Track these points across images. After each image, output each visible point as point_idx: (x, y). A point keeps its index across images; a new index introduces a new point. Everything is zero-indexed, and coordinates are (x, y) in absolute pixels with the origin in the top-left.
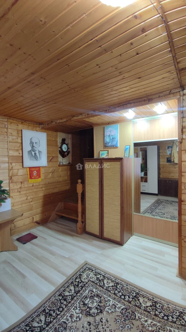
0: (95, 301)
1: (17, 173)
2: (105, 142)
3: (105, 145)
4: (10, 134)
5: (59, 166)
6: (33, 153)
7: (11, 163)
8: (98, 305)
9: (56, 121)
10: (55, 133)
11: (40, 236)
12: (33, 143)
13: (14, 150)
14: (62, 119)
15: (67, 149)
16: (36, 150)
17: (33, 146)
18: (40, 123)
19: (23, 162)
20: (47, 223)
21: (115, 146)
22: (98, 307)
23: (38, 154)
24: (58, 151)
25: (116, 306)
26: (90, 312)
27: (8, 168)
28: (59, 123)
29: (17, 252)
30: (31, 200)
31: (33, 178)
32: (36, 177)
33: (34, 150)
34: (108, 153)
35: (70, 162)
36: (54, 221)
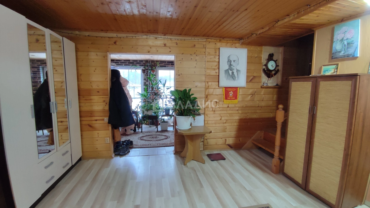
1: (213, 92)
2: (333, 51)
3: (333, 55)
4: (208, 54)
5: (261, 88)
6: (230, 72)
7: (207, 82)
9: (256, 33)
10: (259, 48)
11: (228, 159)
12: (231, 61)
13: (211, 69)
14: (263, 28)
15: (275, 67)
16: (234, 69)
17: (231, 65)
18: (239, 39)
19: (219, 82)
20: (241, 149)
21: (351, 57)
23: (235, 73)
24: (262, 70)
27: (204, 87)
28: (259, 34)
29: (203, 164)
30: (225, 121)
31: (228, 98)
32: (232, 98)
33: (231, 69)
34: (337, 69)
35: (279, 83)
36: (249, 149)
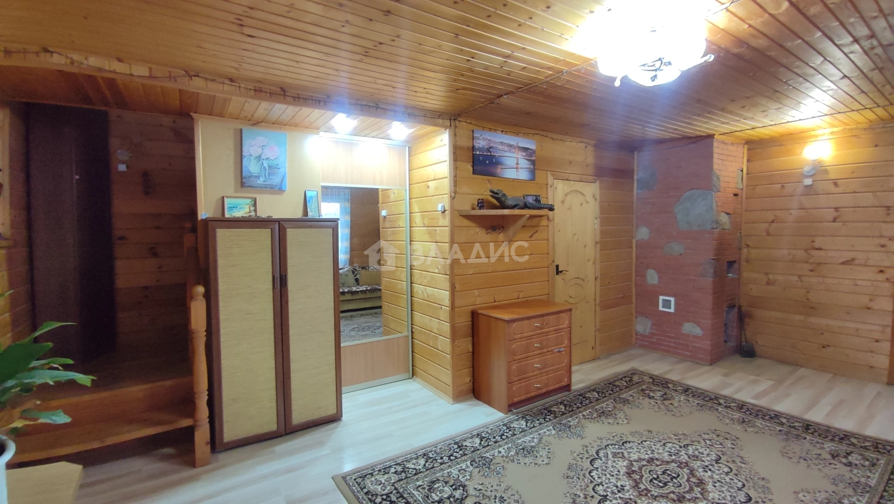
0: (441, 488)
2: (245, 174)
3: (244, 180)
8: (451, 486)
21: (276, 189)
22: (454, 487)
25: (464, 470)
26: (458, 499)
34: (255, 205)
